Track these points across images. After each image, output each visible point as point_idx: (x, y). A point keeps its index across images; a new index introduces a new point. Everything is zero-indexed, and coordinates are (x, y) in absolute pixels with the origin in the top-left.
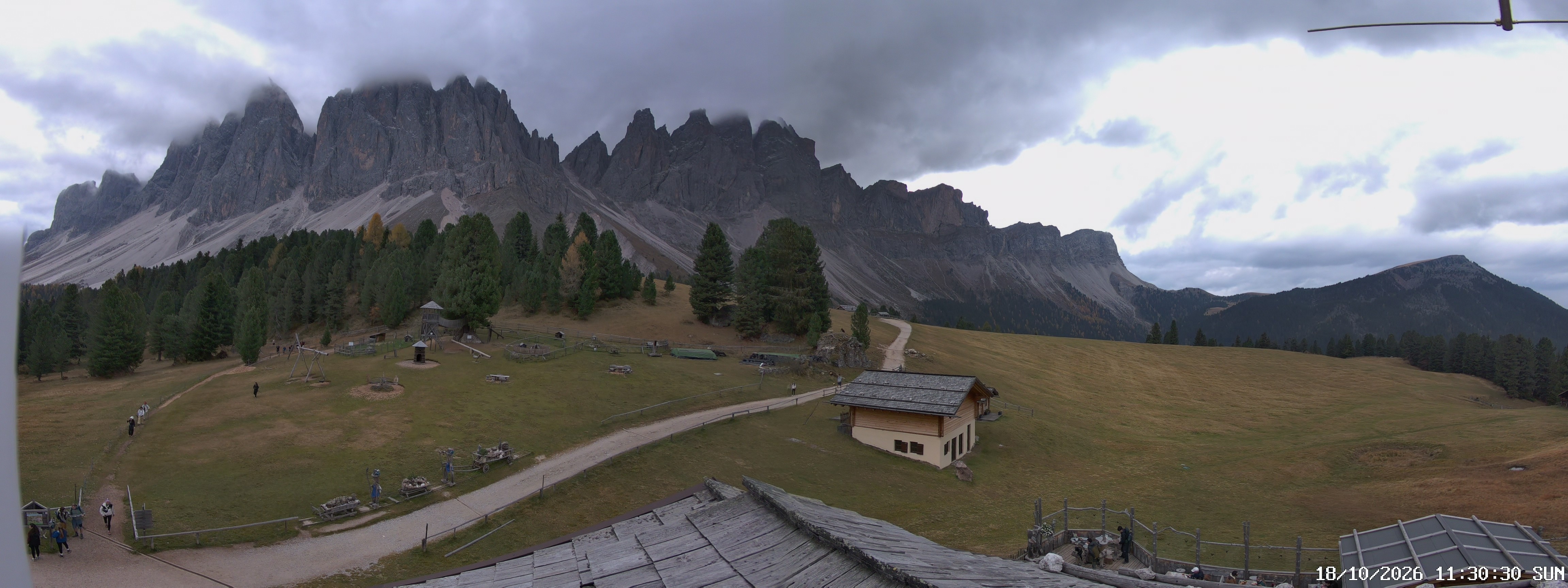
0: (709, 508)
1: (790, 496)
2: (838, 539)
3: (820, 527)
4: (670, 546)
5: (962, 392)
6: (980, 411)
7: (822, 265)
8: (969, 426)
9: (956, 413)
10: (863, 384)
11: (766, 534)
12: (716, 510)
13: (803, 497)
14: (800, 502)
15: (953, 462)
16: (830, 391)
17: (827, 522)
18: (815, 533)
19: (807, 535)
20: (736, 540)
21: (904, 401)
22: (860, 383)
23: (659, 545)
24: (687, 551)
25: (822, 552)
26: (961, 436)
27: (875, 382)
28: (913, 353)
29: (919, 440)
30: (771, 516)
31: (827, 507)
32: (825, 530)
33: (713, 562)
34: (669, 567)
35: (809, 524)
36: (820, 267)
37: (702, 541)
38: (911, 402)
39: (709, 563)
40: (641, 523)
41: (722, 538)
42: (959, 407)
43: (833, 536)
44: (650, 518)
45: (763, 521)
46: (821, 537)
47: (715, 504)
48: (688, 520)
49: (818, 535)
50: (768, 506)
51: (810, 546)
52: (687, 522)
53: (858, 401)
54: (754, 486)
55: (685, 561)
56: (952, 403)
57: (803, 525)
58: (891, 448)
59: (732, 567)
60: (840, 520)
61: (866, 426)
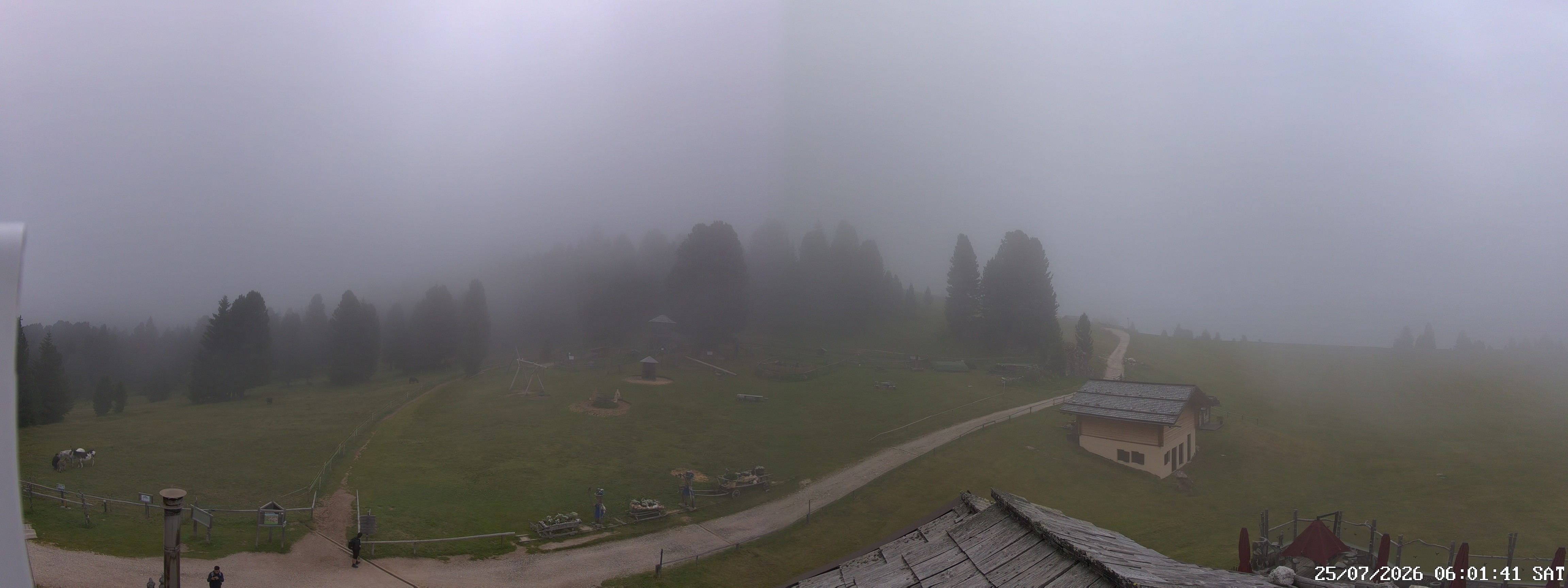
0: (966, 522)
1: (1033, 505)
2: (1080, 551)
3: (1064, 539)
4: (935, 563)
5: (1182, 401)
6: (1200, 420)
7: (1050, 276)
8: (1189, 436)
9: (1175, 422)
10: (1088, 393)
11: (1012, 543)
12: (972, 524)
13: (1045, 507)
14: (1043, 512)
15: (1173, 472)
16: (1059, 400)
17: (1069, 533)
18: (1059, 545)
19: (1052, 546)
20: (989, 552)
21: (1125, 410)
22: (1085, 392)
23: (924, 563)
24: (949, 567)
25: (1066, 564)
26: (1181, 446)
27: (1098, 391)
28: (1131, 362)
29: (1140, 449)
30: (1015, 526)
31: (1066, 518)
32: (1069, 542)
33: (972, 576)
34: (934, 584)
35: (1054, 536)
36: (1048, 278)
37: (961, 556)
38: (1132, 411)
39: (968, 577)
40: (907, 542)
41: (978, 551)
42: (1178, 416)
43: (1077, 548)
44: (916, 536)
45: (1009, 531)
46: (1065, 549)
47: (971, 517)
48: (949, 535)
49: (1062, 547)
50: (1012, 516)
51: (1056, 558)
52: (948, 537)
53: (1084, 410)
54: (1000, 497)
55: (948, 577)
56: (1171, 413)
57: (1048, 537)
58: (1114, 457)
59: (987, 579)
60: (1079, 531)
61: (1093, 435)
